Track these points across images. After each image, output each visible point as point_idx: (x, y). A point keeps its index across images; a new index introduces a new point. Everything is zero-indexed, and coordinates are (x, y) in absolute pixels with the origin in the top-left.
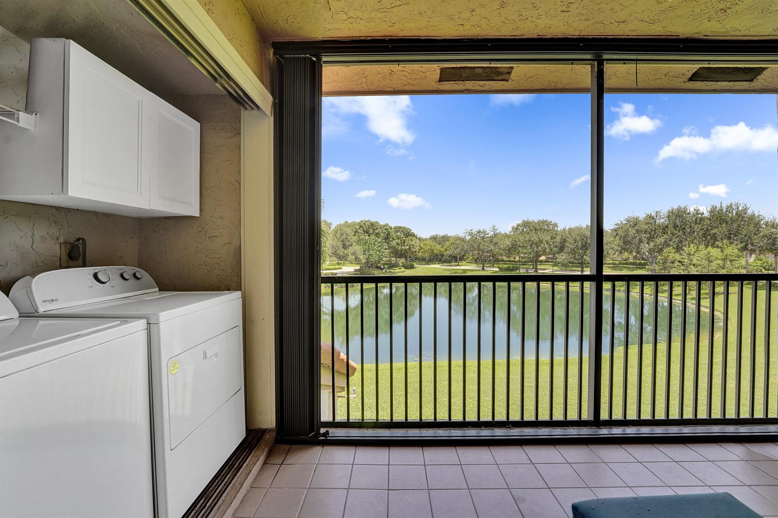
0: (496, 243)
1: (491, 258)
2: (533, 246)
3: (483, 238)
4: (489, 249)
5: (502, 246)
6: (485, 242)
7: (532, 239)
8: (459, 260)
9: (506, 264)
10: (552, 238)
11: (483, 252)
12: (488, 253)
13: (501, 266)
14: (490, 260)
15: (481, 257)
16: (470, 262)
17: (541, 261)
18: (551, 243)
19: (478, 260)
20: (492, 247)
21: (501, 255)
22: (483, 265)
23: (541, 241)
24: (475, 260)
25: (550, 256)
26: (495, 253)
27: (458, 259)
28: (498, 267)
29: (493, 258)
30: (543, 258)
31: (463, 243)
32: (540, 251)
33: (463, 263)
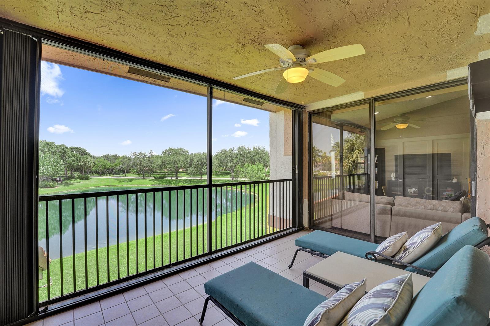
0: (152, 161)
1: (149, 171)
2: (175, 163)
3: (143, 158)
4: (148, 165)
5: (156, 163)
6: (144, 160)
7: (175, 159)
8: (126, 173)
9: (159, 174)
10: (185, 159)
11: (144, 167)
12: (147, 167)
13: (155, 176)
14: (148, 172)
15: (142, 170)
16: (134, 174)
17: (180, 172)
18: (185, 162)
19: (140, 172)
20: (150, 164)
21: (156, 169)
22: (144, 175)
23: (180, 161)
24: (138, 172)
25: (185, 169)
26: (152, 167)
27: (125, 171)
28: (154, 177)
29: (150, 170)
30: (181, 170)
31: (129, 161)
32: (179, 166)
33: (129, 174)
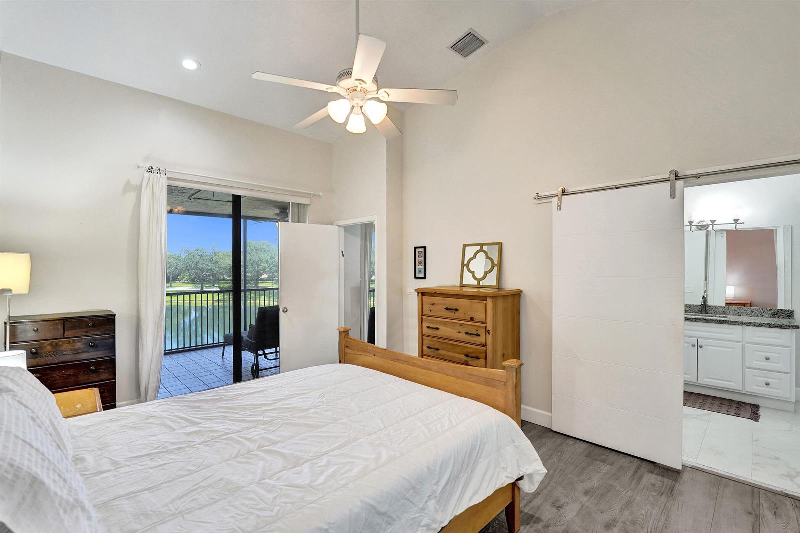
0: (217, 262)
1: (211, 278)
2: (255, 265)
3: (202, 257)
4: (209, 268)
5: (223, 266)
6: (204, 260)
7: (254, 259)
8: (172, 281)
9: (228, 283)
10: (271, 259)
11: (202, 272)
12: (207, 272)
13: (222, 286)
14: (211, 280)
15: (200, 277)
16: (186, 283)
17: (263, 280)
18: (271, 263)
19: (196, 280)
20: (212, 266)
21: (222, 274)
22: (202, 285)
23: (262, 261)
24: (192, 281)
25: (271, 275)
26: (215, 272)
27: (171, 279)
28: (220, 288)
29: (213, 277)
30: (265, 276)
31: (178, 262)
32: (261, 270)
33: (177, 283)
